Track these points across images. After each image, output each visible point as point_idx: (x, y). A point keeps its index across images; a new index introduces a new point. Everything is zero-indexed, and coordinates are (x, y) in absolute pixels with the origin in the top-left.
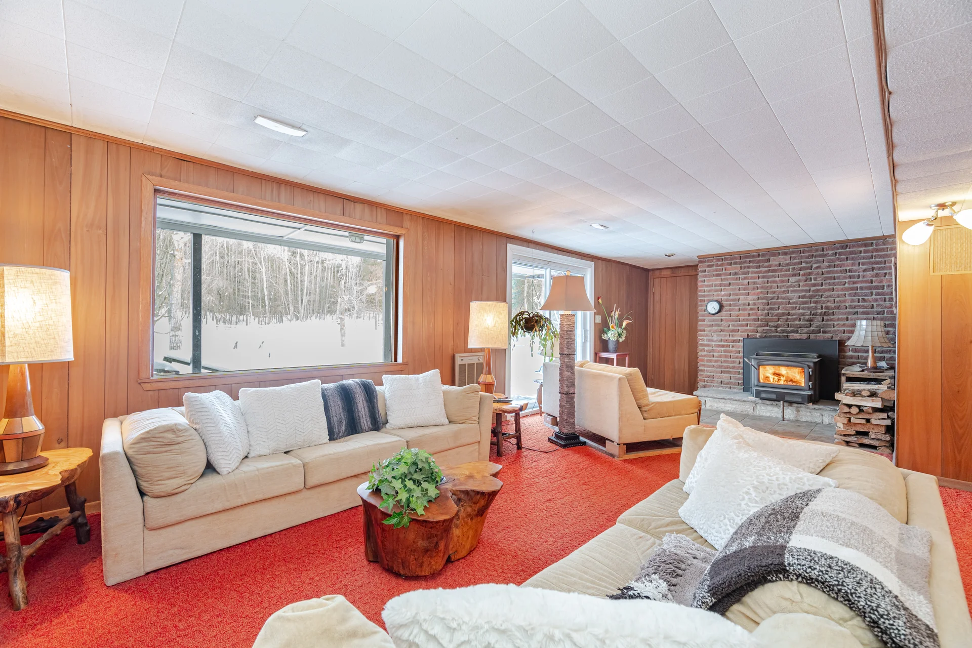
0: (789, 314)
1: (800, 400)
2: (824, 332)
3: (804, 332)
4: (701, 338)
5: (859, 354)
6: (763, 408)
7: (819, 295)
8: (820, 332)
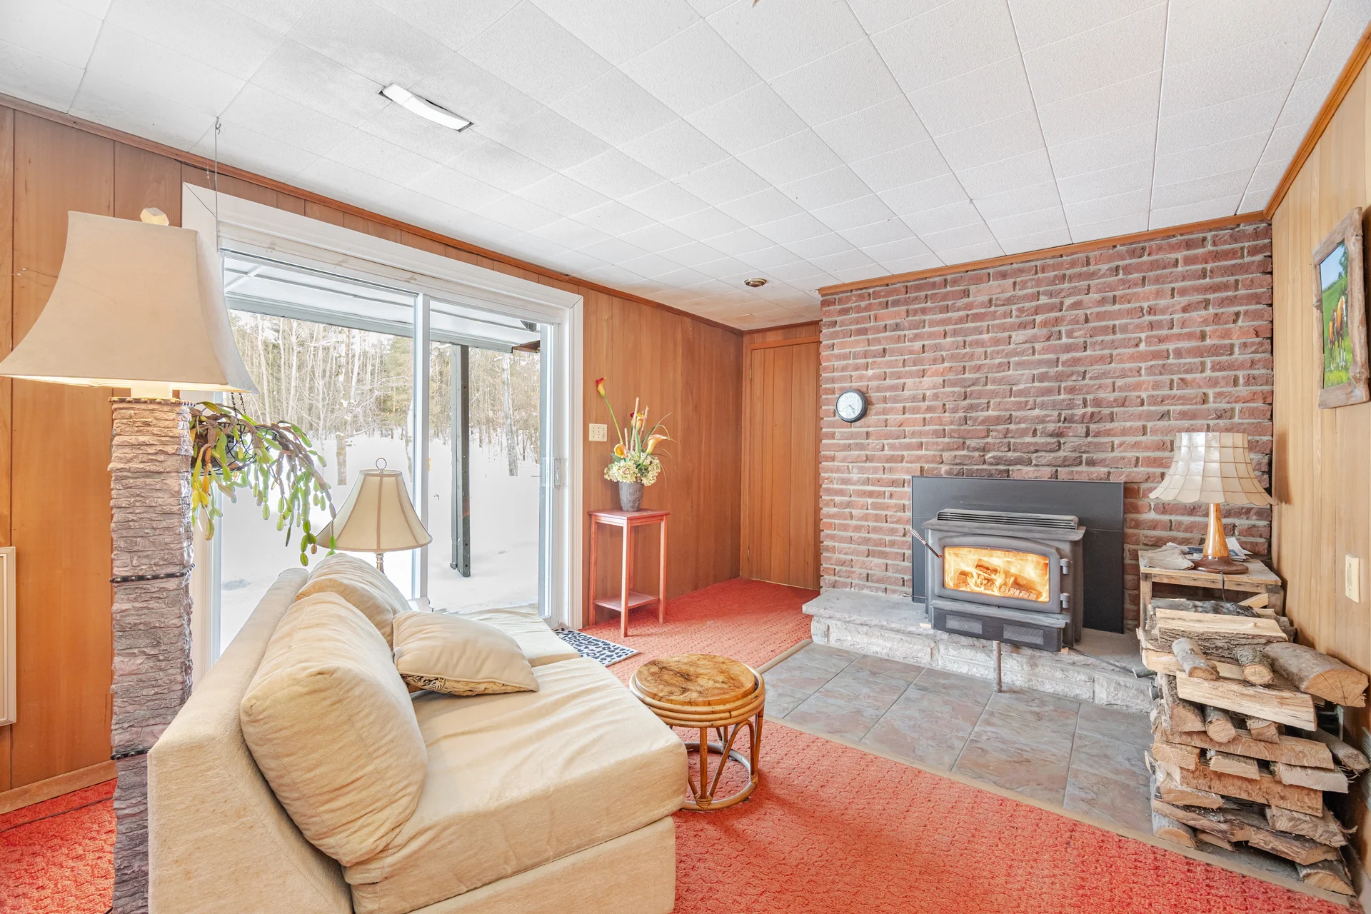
0: (1010, 420)
1: (1039, 641)
2: (1091, 463)
3: (1044, 462)
4: (826, 475)
5: (1173, 518)
6: (952, 652)
7: (1078, 373)
8: (1080, 463)
